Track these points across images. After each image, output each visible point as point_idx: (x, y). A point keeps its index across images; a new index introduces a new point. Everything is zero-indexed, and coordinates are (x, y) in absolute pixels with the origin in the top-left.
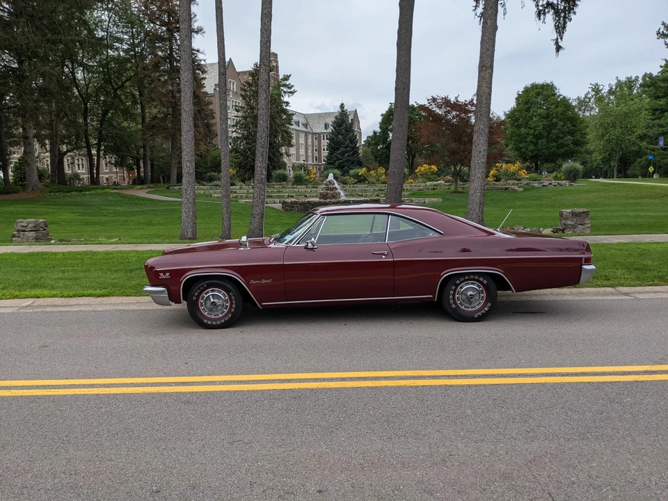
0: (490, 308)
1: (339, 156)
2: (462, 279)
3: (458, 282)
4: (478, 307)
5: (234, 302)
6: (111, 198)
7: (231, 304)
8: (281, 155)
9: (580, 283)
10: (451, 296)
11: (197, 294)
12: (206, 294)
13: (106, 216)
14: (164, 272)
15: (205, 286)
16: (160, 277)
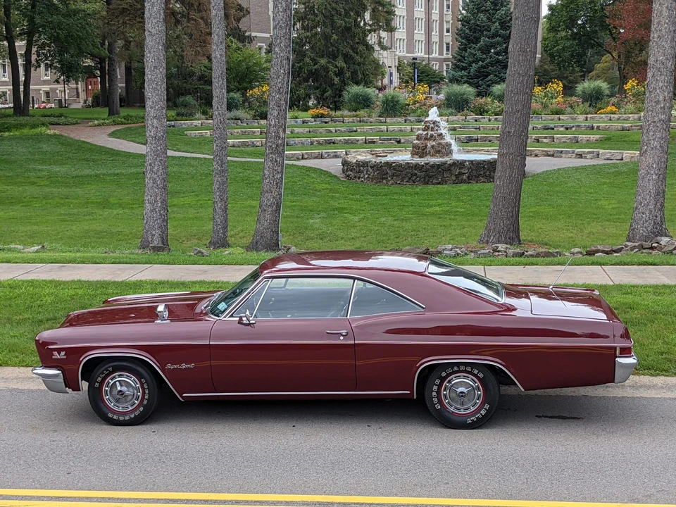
0: (488, 411)
1: (479, 54)
2: (449, 371)
3: (444, 374)
4: (473, 409)
5: (147, 392)
6: (45, 147)
7: (144, 393)
8: (370, 48)
9: (616, 381)
10: (434, 394)
11: (99, 379)
12: (112, 379)
13: (33, 183)
14: (59, 350)
15: (111, 369)
16: (53, 357)
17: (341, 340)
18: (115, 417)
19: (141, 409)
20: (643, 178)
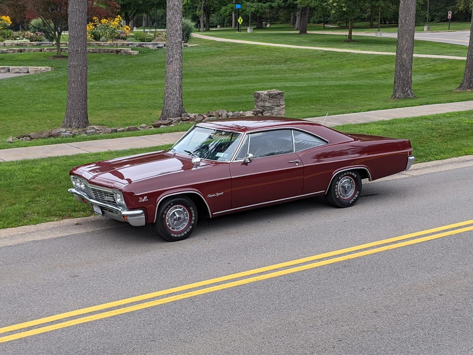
0: (359, 195)
2: (342, 176)
3: (340, 178)
4: (350, 196)
5: (193, 215)
7: (191, 217)
10: (336, 190)
11: (165, 212)
14: (143, 196)
15: (172, 204)
16: (140, 201)
17: (297, 166)
18: (176, 236)
19: (191, 227)
20: (171, 78)
